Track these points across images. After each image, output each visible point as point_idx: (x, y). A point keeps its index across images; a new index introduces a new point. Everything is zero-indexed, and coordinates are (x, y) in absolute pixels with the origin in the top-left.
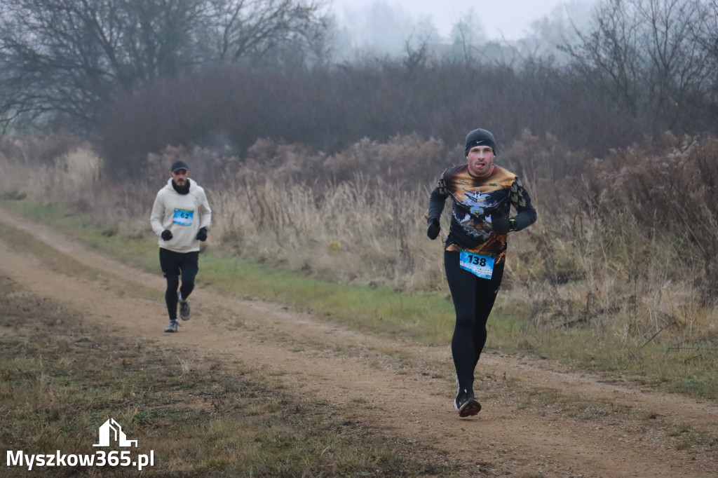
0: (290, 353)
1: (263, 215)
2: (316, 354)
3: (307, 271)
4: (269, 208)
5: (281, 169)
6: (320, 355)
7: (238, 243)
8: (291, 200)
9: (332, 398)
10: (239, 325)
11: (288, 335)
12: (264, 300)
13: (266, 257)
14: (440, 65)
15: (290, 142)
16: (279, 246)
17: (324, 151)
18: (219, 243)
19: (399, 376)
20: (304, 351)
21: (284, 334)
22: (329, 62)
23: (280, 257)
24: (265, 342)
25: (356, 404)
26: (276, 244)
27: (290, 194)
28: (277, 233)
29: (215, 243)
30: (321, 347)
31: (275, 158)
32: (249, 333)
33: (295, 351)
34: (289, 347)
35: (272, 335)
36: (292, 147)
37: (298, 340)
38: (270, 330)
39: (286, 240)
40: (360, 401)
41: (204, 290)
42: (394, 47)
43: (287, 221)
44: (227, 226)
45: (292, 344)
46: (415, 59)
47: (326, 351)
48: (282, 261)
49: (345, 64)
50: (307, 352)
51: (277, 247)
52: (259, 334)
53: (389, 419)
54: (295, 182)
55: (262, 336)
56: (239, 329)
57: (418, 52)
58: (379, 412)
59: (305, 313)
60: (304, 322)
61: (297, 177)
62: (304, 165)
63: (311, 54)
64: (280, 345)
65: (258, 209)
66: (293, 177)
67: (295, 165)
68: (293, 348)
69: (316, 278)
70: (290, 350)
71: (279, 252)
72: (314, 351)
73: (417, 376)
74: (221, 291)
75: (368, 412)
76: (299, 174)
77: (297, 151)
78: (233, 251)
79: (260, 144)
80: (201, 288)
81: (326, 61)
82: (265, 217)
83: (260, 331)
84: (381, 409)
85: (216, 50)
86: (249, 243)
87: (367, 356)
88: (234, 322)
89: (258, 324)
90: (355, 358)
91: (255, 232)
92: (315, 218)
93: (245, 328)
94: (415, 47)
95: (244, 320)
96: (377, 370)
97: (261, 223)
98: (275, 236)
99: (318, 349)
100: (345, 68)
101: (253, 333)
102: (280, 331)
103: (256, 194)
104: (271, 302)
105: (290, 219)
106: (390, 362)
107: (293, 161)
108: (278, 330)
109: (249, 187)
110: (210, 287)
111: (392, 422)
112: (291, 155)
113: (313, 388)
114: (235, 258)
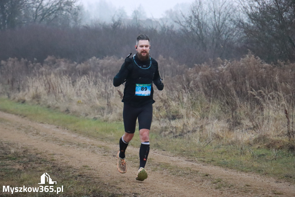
0: (58, 146)
1: (50, 88)
2: (69, 146)
3: (67, 112)
4: (52, 85)
5: (58, 69)
6: (71, 147)
7: (39, 99)
8: (62, 82)
9: (74, 165)
10: (37, 134)
11: (58, 138)
12: (49, 124)
13: (50, 105)
14: (126, 27)
15: (62, 57)
16: (56, 102)
17: (76, 61)
18: (31, 99)
19: (103, 156)
20: (64, 145)
21: (56, 138)
22: (80, 25)
23: (56, 106)
24: (48, 141)
25: (84, 167)
26: (55, 100)
27: (61, 79)
28: (56, 96)
29: (29, 99)
30: (71, 143)
31: (56, 64)
32: (42, 137)
33: (60, 145)
34: (58, 143)
35: (51, 138)
36: (63, 60)
37: (62, 140)
38: (50, 136)
39: (59, 99)
40: (86, 166)
41: (23, 119)
42: (107, 19)
43: (60, 91)
44: (35, 92)
45: (59, 142)
46: (116, 25)
47: (73, 145)
48: (57, 108)
49: (87, 26)
50: (65, 146)
51: (55, 102)
52: (46, 138)
53: (98, 174)
54: (64, 74)
55: (47, 139)
56: (37, 135)
57: (117, 22)
58: (93, 171)
59: (66, 129)
60: (65, 133)
61: (65, 72)
62: (68, 68)
63: (73, 21)
64: (54, 142)
65: (48, 86)
66: (63, 72)
67: (64, 67)
68: (59, 144)
69: (71, 115)
70: (58, 145)
71: (56, 104)
72: (68, 145)
73: (110, 157)
74: (31, 120)
75: (89, 171)
76: (66, 71)
77: (65, 61)
78: (37, 103)
79: (49, 58)
80: (22, 118)
81: (79, 24)
82: (51, 89)
83: (46, 136)
84: (95, 170)
85: (33, 18)
86: (43, 100)
87: (91, 148)
88: (35, 132)
89: (45, 133)
90: (85, 149)
91: (46, 95)
92: (72, 90)
93: (40, 135)
94: (116, 20)
95: (40, 131)
96: (94, 154)
97: (49, 91)
98: (54, 97)
99: (70, 144)
100: (86, 27)
101: (43, 137)
102: (55, 137)
103: (47, 79)
104: (52, 124)
105: (61, 90)
106: (100, 150)
107: (63, 66)
108: (54, 136)
109: (44, 76)
110: (26, 117)
111: (99, 175)
112: (62, 63)
113: (67, 160)
114: (37, 106)
